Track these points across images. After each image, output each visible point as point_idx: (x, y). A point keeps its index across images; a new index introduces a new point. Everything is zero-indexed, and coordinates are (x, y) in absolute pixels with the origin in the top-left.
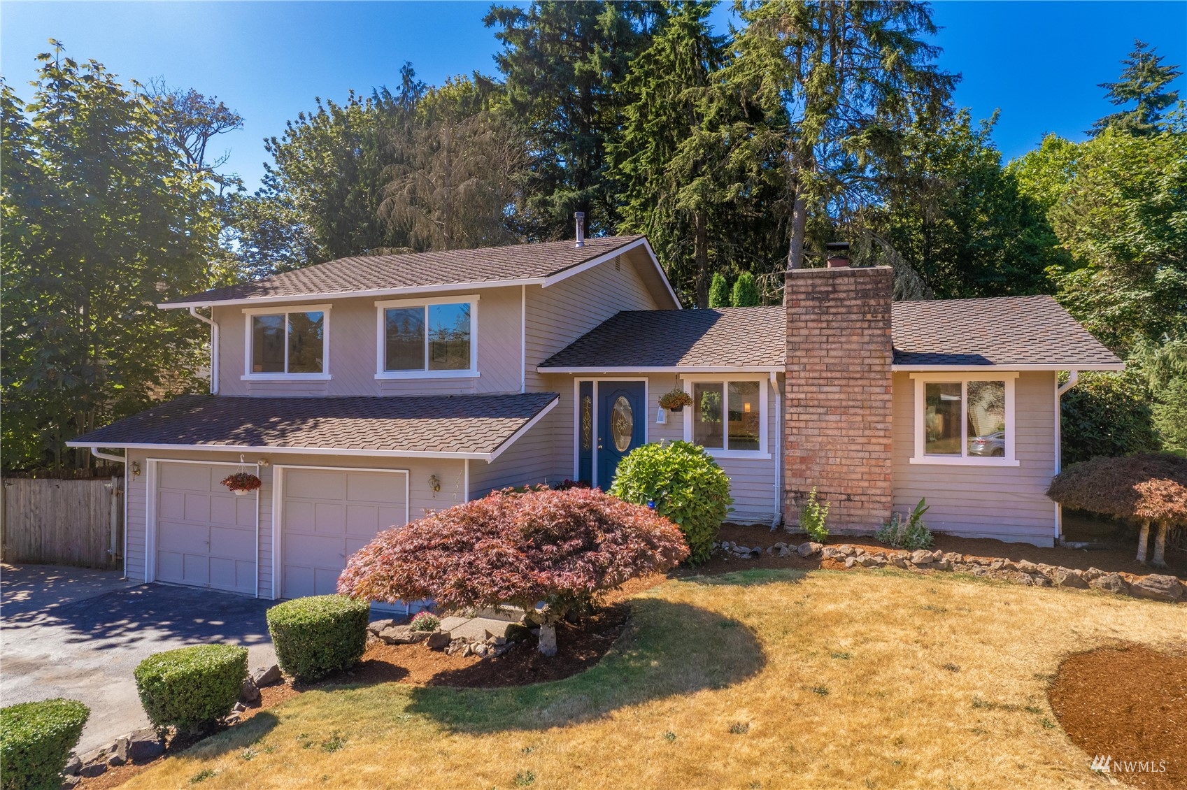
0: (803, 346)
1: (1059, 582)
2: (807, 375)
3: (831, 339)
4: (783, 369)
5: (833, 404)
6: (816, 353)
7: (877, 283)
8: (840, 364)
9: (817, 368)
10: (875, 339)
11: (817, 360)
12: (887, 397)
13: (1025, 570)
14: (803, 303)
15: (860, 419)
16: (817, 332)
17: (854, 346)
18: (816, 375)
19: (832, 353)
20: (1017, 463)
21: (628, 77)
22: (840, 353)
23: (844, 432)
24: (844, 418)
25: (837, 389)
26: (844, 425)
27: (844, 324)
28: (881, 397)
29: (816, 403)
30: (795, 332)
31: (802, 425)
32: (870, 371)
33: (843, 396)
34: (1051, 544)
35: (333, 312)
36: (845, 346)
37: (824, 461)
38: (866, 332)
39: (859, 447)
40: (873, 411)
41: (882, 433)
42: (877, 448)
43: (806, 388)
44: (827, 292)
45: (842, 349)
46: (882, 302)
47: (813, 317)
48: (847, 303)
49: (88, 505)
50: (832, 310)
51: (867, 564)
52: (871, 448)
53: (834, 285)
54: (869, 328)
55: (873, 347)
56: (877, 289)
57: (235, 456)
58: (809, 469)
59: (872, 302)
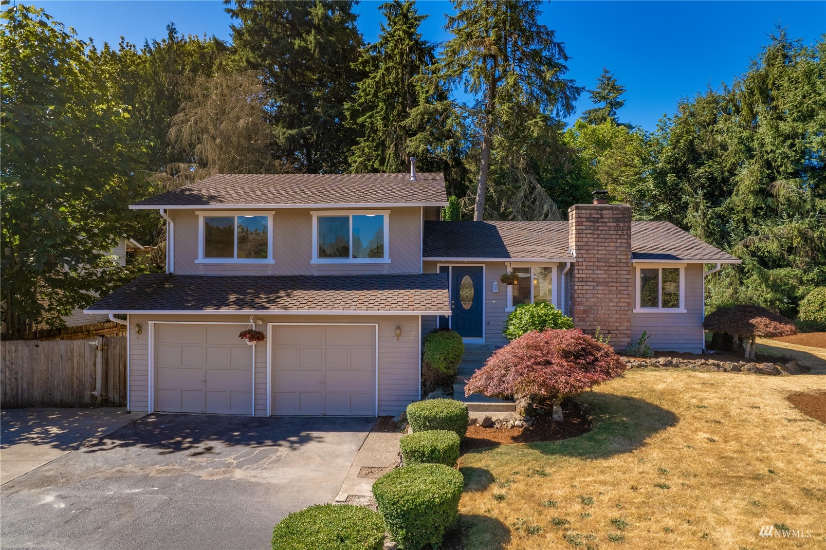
0: (585, 248)
2: (587, 264)
3: (600, 244)
4: (574, 260)
5: (601, 280)
6: (592, 252)
7: (624, 214)
8: (604, 258)
9: (592, 260)
10: (623, 245)
11: (592, 256)
12: (629, 276)
14: (584, 224)
15: (615, 288)
16: (592, 240)
17: (612, 249)
18: (592, 264)
19: (600, 252)
22: (604, 252)
23: (607, 296)
24: (606, 288)
25: (603, 272)
26: (607, 292)
27: (607, 236)
28: (626, 276)
29: (591, 280)
30: (580, 240)
31: (584, 292)
32: (620, 262)
33: (606, 276)
35: (275, 217)
36: (607, 248)
37: (596, 312)
38: (618, 241)
39: (614, 304)
40: (622, 284)
41: (626, 296)
42: (624, 304)
43: (586, 272)
44: (598, 218)
45: (605, 250)
46: (626, 225)
47: (590, 231)
48: (608, 224)
50: (601, 228)
52: (621, 304)
53: (601, 214)
54: (620, 238)
55: (622, 249)
56: (624, 217)
58: (587, 316)
59: (622, 224)
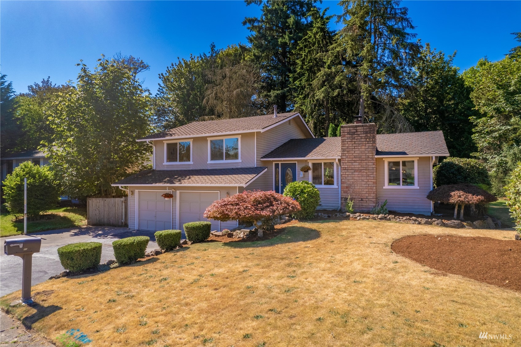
0: (346, 150)
1: (423, 223)
2: (348, 159)
3: (356, 147)
4: (340, 158)
5: (356, 169)
6: (351, 152)
7: (370, 129)
8: (359, 156)
9: (351, 157)
10: (370, 147)
11: (351, 154)
12: (374, 166)
13: (413, 220)
14: (346, 136)
15: (365, 173)
16: (351, 145)
17: (363, 150)
18: (351, 159)
19: (356, 152)
20: (418, 188)
21: (298, 48)
22: (359, 152)
23: (360, 178)
24: (360, 173)
25: (358, 164)
26: (360, 176)
27: (360, 143)
28: (372, 166)
29: (351, 169)
30: (344, 145)
31: (347, 176)
32: (368, 158)
33: (359, 166)
34: (430, 214)
35: (193, 142)
36: (360, 150)
37: (354, 188)
38: (367, 145)
39: (365, 183)
40: (370, 171)
41: (372, 178)
42: (371, 183)
43: (348, 164)
44: (354, 132)
45: (359, 151)
46: (372, 135)
47: (349, 140)
48: (361, 135)
49: (115, 206)
50: (356, 138)
51: (364, 219)
52: (369, 183)
53: (356, 130)
54: (368, 143)
55: (369, 150)
56: (370, 131)
57: (165, 188)
58: (349, 190)
59: (369, 135)
